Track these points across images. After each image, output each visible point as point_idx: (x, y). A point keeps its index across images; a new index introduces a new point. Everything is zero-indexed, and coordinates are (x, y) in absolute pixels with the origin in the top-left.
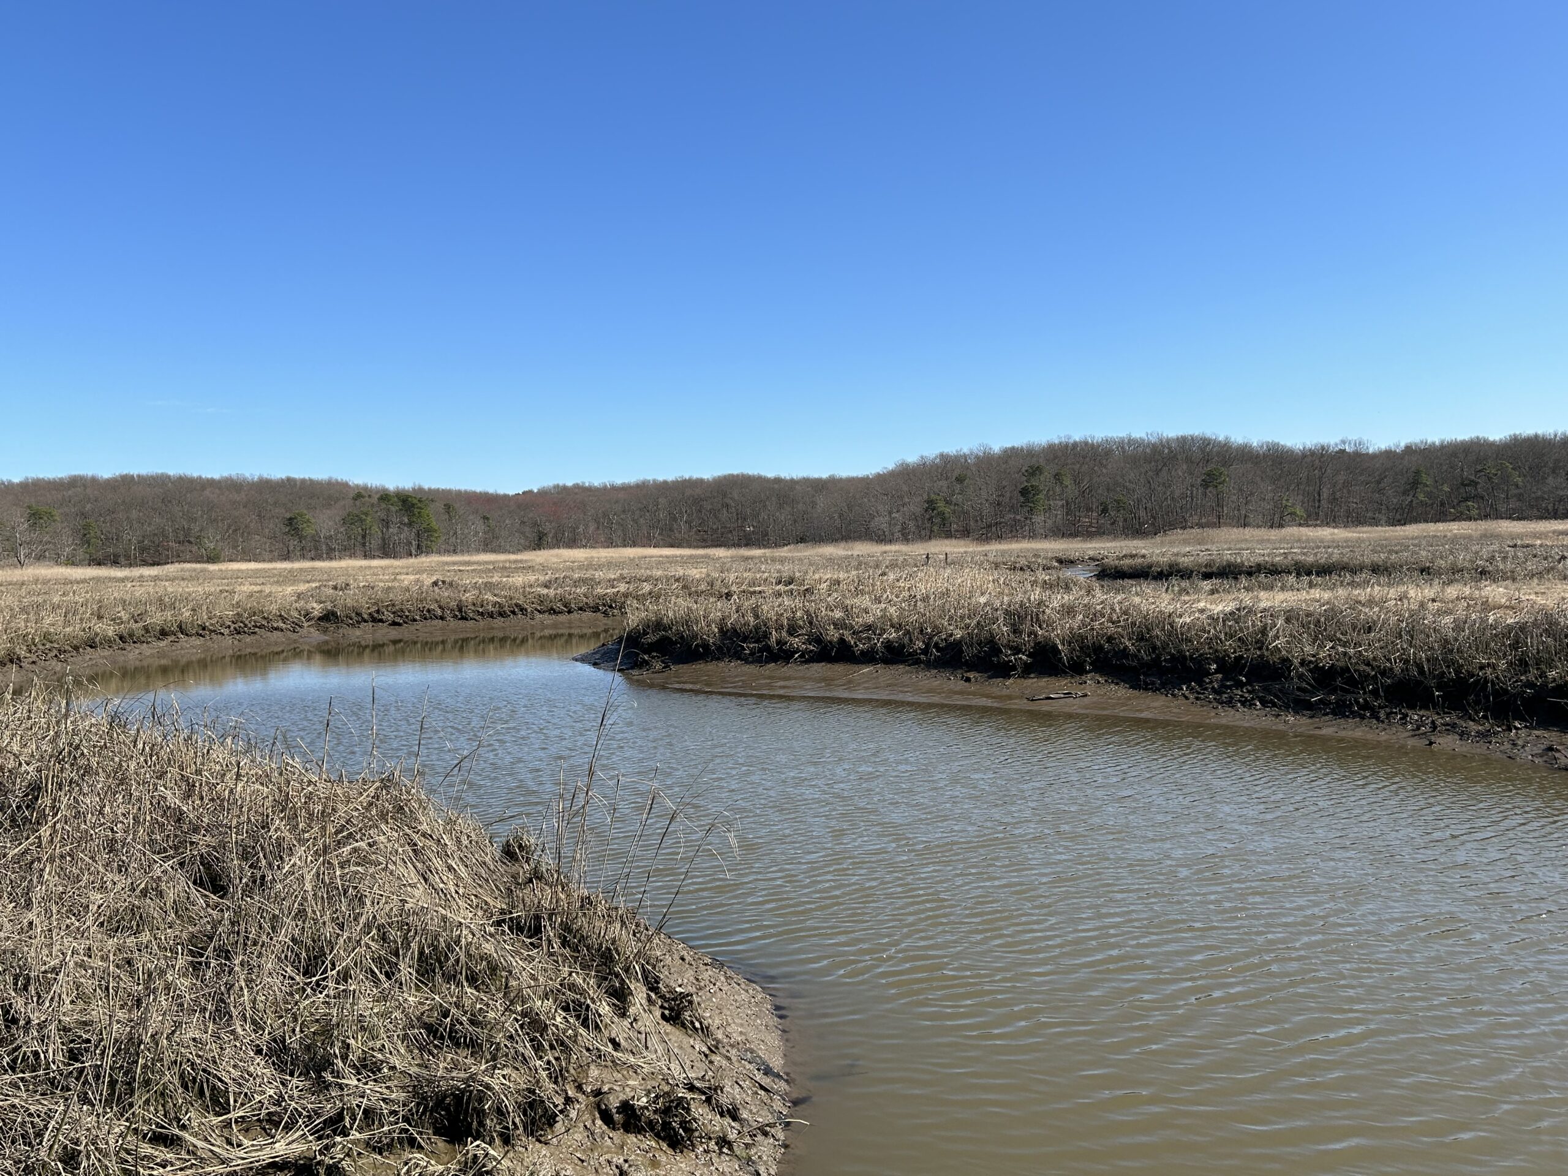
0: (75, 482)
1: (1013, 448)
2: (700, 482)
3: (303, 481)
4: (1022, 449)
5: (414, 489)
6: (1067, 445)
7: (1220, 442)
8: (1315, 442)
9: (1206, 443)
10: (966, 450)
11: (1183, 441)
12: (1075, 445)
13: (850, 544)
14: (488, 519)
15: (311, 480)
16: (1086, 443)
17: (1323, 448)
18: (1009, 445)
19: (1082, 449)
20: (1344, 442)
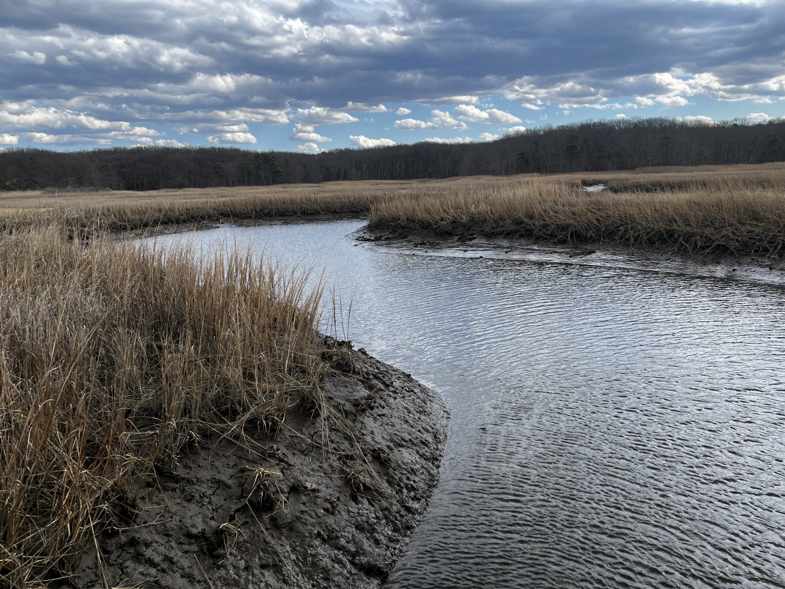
0: (116, 151)
1: (563, 126)
2: (406, 146)
3: (219, 148)
4: (567, 127)
5: (270, 153)
6: (590, 125)
7: (670, 122)
8: (720, 120)
9: (662, 121)
10: (538, 127)
11: (650, 122)
12: (594, 124)
13: (479, 176)
14: (304, 166)
15: (223, 149)
16: (601, 123)
17: (724, 123)
18: (561, 124)
19: (598, 126)
20: (736, 120)
